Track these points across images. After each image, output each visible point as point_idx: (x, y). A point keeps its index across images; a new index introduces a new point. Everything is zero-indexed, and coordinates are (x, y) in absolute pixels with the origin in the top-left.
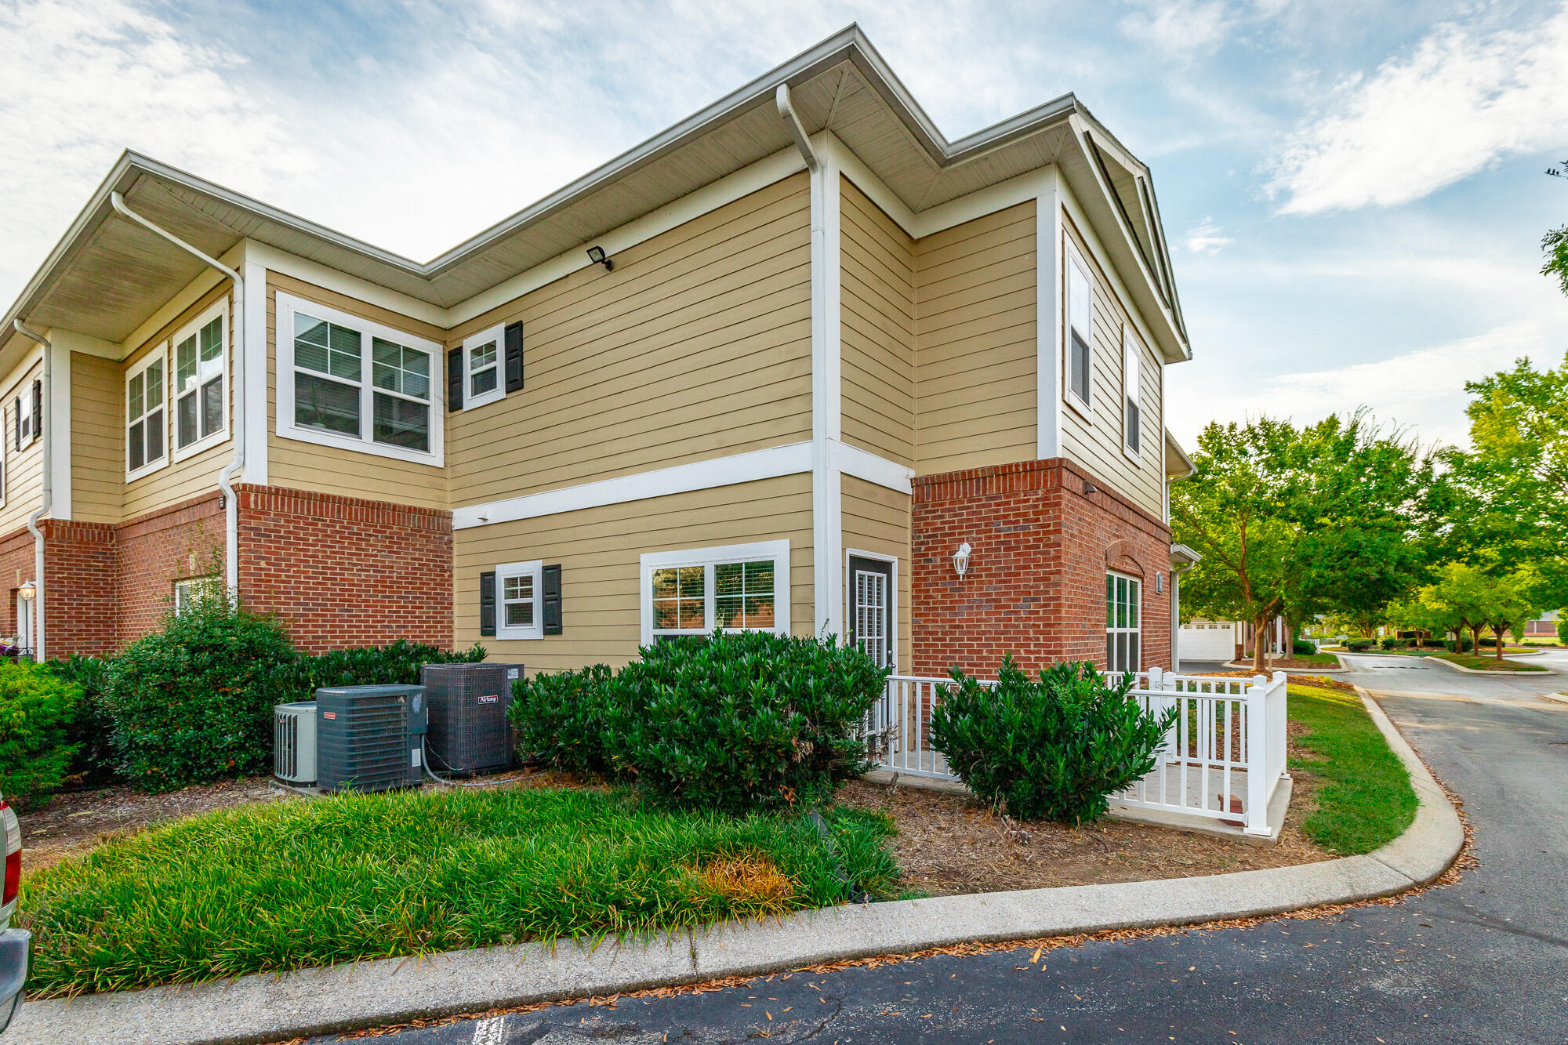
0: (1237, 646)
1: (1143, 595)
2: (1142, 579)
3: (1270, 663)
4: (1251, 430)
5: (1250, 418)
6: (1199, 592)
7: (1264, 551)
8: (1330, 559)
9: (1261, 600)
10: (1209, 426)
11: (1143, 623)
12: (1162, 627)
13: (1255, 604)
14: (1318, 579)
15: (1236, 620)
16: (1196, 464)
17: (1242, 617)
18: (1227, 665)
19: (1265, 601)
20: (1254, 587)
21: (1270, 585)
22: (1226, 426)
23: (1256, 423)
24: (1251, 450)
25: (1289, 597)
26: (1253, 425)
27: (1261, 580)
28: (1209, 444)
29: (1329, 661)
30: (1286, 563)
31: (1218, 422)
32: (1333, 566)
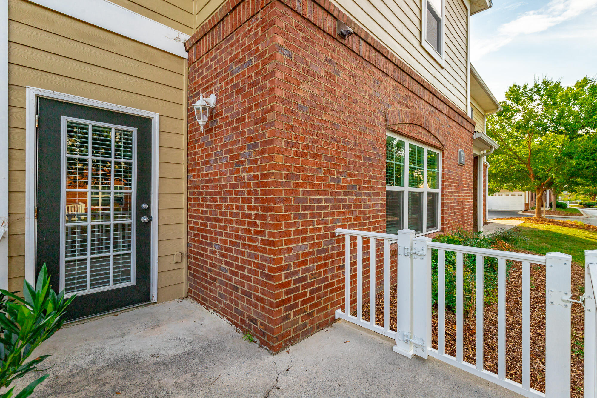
0: (525, 204)
1: (443, 164)
2: (443, 151)
3: (544, 212)
4: (536, 86)
5: (537, 79)
6: (504, 176)
7: (542, 154)
8: (585, 154)
9: (540, 179)
10: (512, 86)
11: (443, 185)
12: (465, 190)
13: (536, 182)
14: (578, 165)
15: (524, 191)
16: (502, 106)
17: (529, 189)
18: (520, 213)
19: (542, 180)
20: (536, 173)
21: (545, 171)
22: (522, 86)
23: (540, 82)
24: (536, 97)
25: (558, 177)
26: (538, 83)
27: (540, 169)
28: (511, 95)
29: (574, 212)
30: (556, 158)
31: (517, 84)
32: (587, 158)
